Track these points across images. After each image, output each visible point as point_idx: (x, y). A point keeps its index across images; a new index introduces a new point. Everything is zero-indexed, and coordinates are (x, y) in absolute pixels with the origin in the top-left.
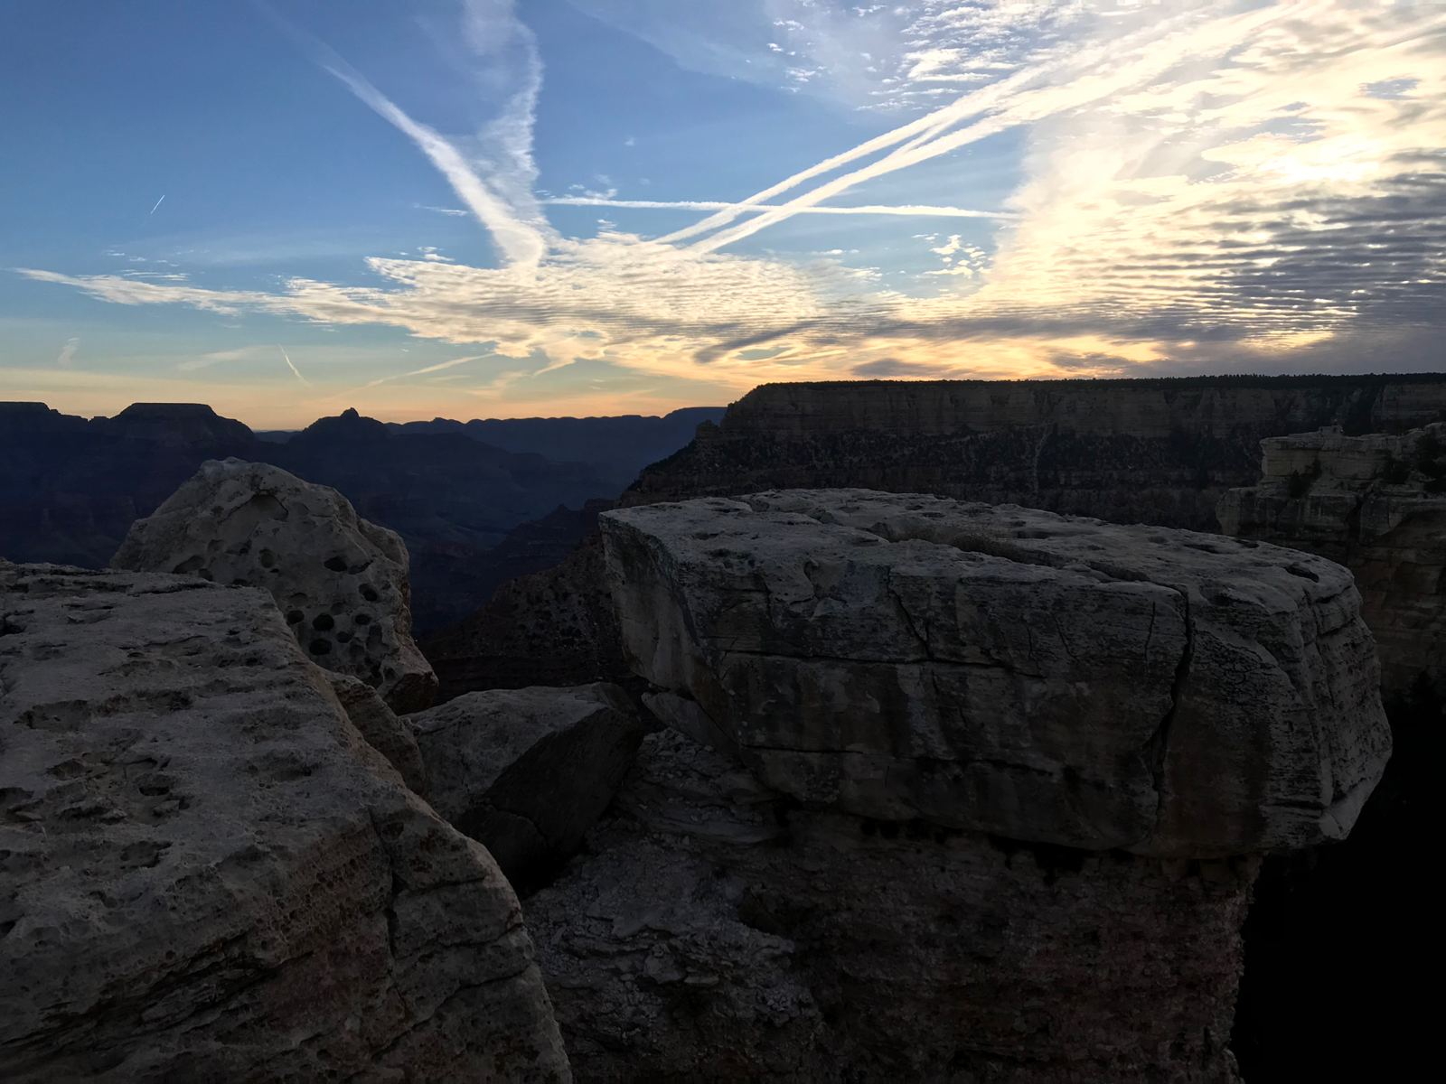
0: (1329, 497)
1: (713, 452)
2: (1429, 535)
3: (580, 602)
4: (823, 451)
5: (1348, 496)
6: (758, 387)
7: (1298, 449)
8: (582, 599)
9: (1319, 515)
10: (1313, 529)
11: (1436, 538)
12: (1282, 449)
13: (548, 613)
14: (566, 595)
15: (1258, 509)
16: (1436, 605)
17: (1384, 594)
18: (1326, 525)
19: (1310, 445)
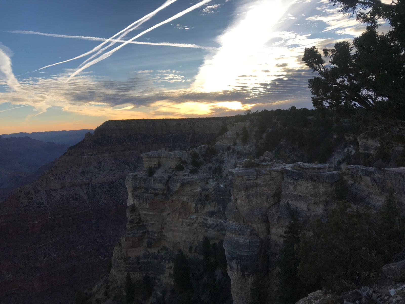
0: (159, 177)
1: (90, 142)
2: (191, 190)
3: (44, 193)
4: (127, 140)
5: (165, 176)
6: (106, 121)
7: (153, 157)
8: (45, 192)
9: (156, 183)
10: (154, 189)
11: (194, 191)
12: (148, 157)
13: (32, 198)
14: (39, 191)
15: (138, 181)
16: (196, 217)
17: (178, 213)
18: (158, 188)
19: (157, 156)
